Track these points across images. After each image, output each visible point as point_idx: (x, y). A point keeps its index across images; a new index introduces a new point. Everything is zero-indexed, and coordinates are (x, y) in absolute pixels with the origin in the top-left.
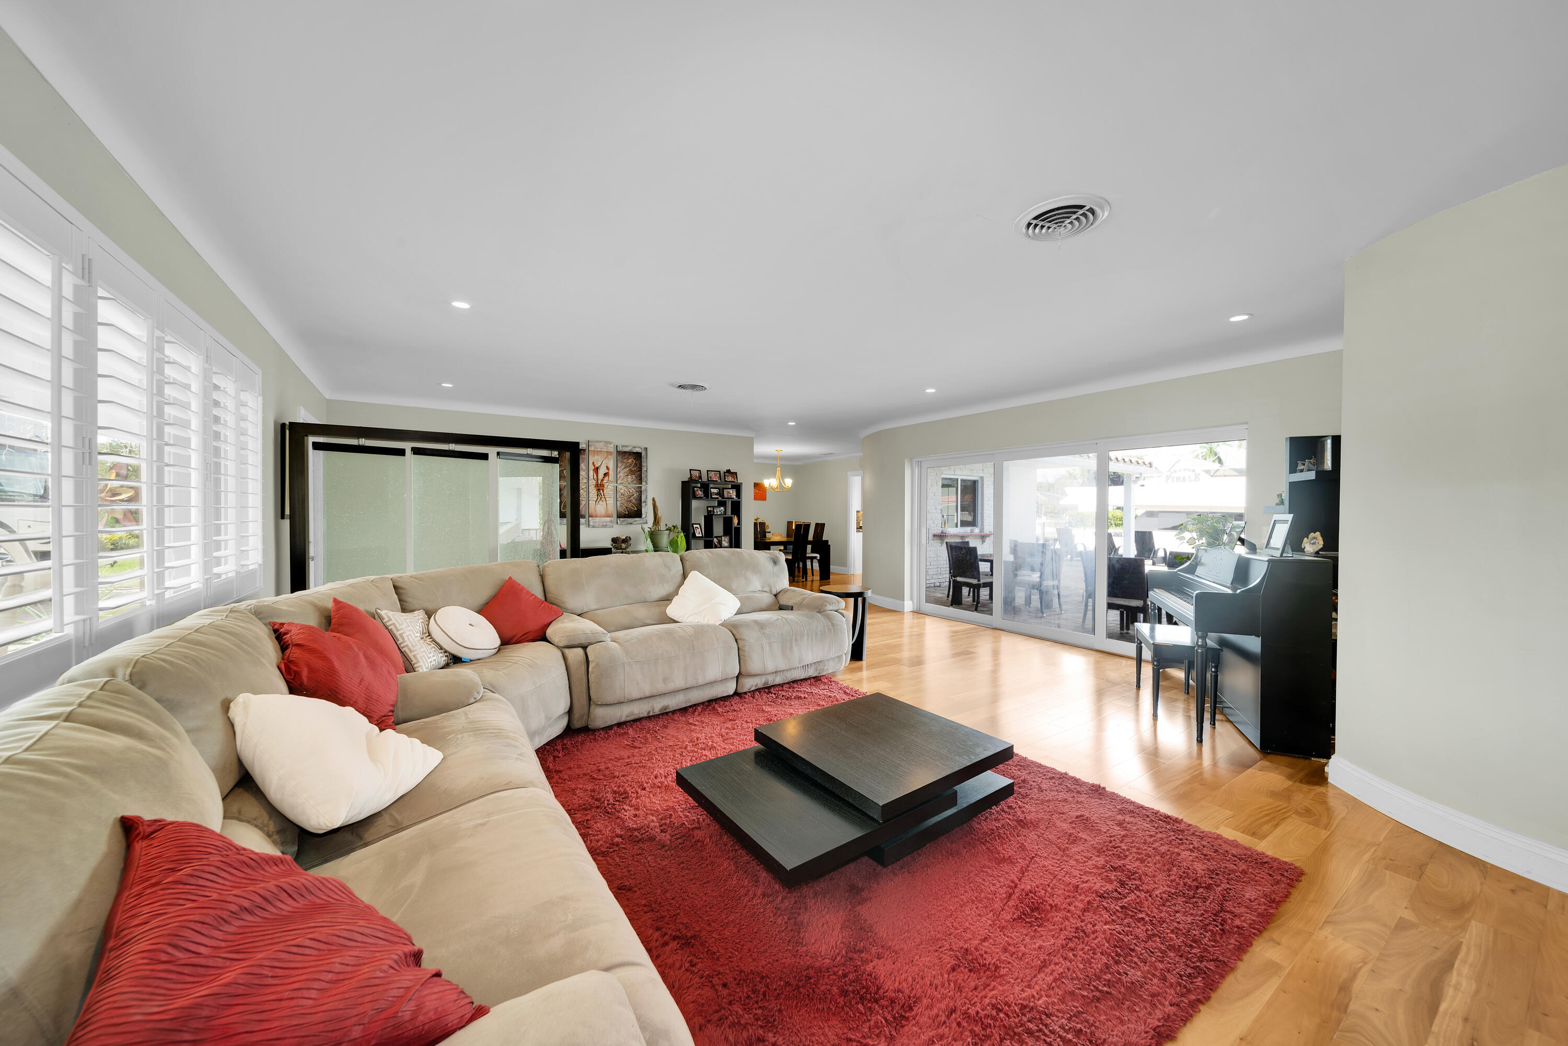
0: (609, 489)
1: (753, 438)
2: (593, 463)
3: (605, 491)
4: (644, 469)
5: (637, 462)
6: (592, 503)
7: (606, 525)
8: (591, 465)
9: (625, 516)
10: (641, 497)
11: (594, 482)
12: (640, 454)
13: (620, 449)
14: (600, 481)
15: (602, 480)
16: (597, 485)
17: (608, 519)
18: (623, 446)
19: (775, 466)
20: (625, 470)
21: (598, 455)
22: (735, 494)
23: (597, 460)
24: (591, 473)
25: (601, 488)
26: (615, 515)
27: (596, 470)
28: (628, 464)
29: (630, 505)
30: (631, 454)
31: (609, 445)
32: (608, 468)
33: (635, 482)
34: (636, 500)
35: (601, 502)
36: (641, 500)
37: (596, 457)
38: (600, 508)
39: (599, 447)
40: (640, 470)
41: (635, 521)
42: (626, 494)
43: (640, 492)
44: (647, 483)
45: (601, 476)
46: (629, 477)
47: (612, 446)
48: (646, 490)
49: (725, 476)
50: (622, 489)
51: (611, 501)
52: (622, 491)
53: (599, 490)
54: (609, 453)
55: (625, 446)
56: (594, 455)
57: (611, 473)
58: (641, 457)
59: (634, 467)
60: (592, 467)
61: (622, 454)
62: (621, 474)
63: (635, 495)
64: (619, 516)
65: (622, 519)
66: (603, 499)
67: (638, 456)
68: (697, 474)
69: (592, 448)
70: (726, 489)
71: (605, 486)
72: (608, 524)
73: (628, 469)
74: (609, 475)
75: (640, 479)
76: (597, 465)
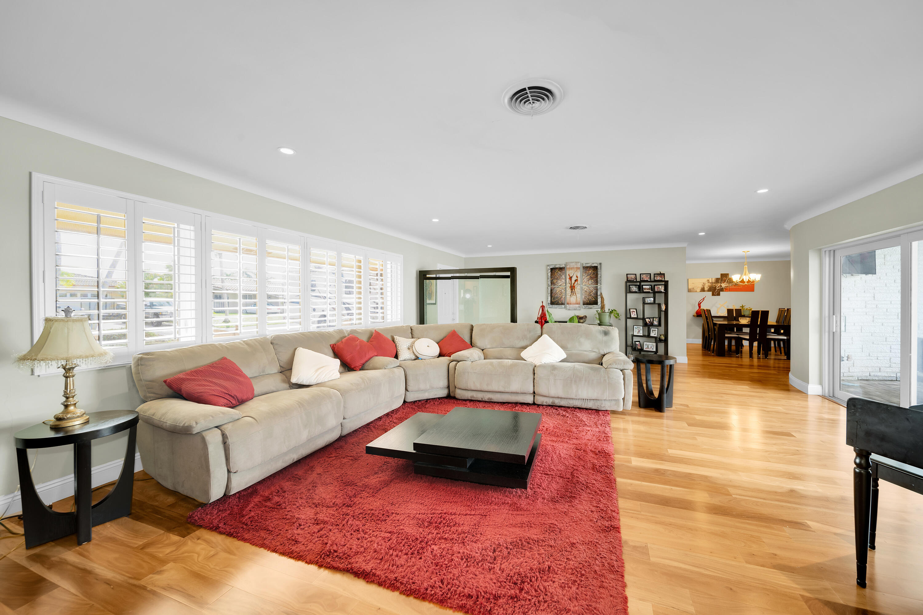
0: (578, 289)
1: (685, 247)
2: (569, 274)
3: (575, 289)
4: (599, 276)
5: (595, 272)
6: (568, 297)
7: (576, 309)
8: (568, 276)
9: (587, 304)
10: (597, 292)
11: (570, 285)
12: (597, 267)
13: (585, 265)
14: (572, 284)
15: (574, 284)
16: (571, 287)
17: (578, 305)
18: (586, 264)
19: (743, 264)
20: (587, 277)
21: (571, 270)
22: (663, 288)
23: (571, 273)
24: (568, 280)
25: (573, 288)
26: (582, 303)
27: (571, 278)
28: (589, 274)
29: (590, 298)
30: (591, 267)
31: (578, 264)
32: (577, 277)
33: (593, 284)
34: (594, 294)
35: (573, 296)
36: (597, 294)
37: (571, 271)
38: (573, 299)
39: (573, 265)
40: (597, 276)
41: (593, 307)
42: (588, 291)
43: (597, 290)
44: (601, 284)
45: (573, 281)
46: (590, 281)
47: (579, 264)
48: (601, 288)
49: (654, 276)
50: (585, 288)
51: (579, 295)
52: (585, 289)
53: (572, 289)
54: (578, 268)
55: (588, 263)
56: (569, 270)
57: (579, 279)
58: (597, 269)
59: (593, 275)
60: (568, 277)
61: (586, 268)
62: (585, 280)
63: (593, 292)
64: (584, 304)
65: (585, 306)
66: (575, 294)
67: (595, 268)
68: (633, 276)
69: (568, 267)
70: (656, 285)
71: (576, 287)
72: (577, 308)
73: (589, 276)
74: (577, 281)
75: (597, 282)
76: (571, 276)
